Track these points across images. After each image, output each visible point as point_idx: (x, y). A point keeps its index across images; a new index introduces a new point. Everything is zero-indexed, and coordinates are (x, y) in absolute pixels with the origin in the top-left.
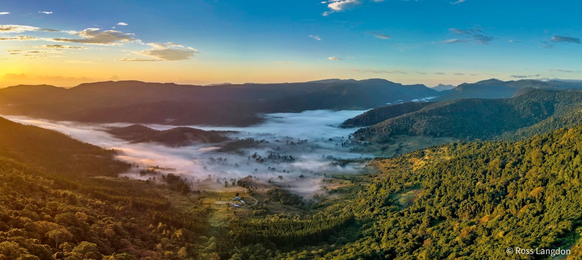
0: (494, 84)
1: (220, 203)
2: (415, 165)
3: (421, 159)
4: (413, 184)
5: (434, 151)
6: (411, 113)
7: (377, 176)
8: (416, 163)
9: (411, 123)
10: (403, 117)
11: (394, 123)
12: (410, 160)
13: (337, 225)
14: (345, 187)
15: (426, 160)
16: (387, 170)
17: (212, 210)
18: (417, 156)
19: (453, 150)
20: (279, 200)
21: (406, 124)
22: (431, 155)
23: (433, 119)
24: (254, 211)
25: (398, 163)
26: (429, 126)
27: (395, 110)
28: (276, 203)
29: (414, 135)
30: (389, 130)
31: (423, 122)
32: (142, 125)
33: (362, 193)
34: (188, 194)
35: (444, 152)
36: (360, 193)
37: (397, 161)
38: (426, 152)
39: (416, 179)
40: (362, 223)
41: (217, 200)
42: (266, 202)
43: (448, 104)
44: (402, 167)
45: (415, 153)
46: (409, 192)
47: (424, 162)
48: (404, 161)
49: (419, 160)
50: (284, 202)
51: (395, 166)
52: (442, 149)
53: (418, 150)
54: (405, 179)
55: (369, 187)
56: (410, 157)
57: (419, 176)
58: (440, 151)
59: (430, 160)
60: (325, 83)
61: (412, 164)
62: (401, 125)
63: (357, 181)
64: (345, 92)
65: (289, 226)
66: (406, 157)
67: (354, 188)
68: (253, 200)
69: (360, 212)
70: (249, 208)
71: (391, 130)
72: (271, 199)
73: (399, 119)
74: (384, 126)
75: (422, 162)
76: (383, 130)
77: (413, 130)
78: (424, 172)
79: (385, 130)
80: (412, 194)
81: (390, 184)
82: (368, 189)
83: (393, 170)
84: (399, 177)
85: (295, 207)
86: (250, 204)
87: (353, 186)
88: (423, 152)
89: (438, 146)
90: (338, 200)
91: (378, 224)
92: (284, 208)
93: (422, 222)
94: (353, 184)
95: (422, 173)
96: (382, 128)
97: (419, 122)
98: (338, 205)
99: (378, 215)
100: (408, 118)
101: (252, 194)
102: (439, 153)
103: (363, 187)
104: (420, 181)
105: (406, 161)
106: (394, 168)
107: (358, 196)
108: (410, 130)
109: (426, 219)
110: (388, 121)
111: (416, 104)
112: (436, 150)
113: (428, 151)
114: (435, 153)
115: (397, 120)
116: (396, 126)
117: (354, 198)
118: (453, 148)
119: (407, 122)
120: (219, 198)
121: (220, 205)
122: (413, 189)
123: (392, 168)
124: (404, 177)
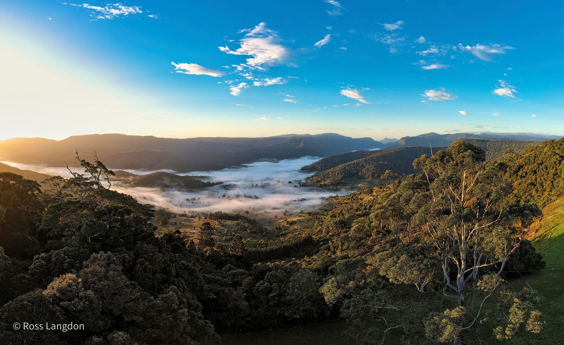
0: (433, 137)
1: (194, 231)
2: (364, 200)
3: (370, 195)
4: (363, 212)
5: (381, 188)
6: (361, 160)
7: (331, 210)
8: (365, 199)
9: (361, 167)
10: (354, 163)
11: (346, 167)
12: (360, 197)
13: (297, 243)
14: (303, 219)
15: (374, 196)
16: (340, 205)
17: (187, 237)
18: (366, 193)
19: (398, 186)
20: (246, 230)
21: (357, 169)
22: (378, 191)
23: (380, 164)
24: (224, 238)
25: (349, 199)
26: (377, 171)
27: (347, 157)
28: (244, 232)
29: (363, 178)
30: (342, 174)
31: (371, 167)
32: (124, 170)
33: (318, 223)
34: (167, 225)
35: (390, 189)
36: (316, 223)
37: (348, 198)
38: (374, 189)
39: (365, 209)
40: (318, 242)
41: (192, 229)
42: (235, 231)
43: (393, 151)
44: (353, 202)
45: (364, 190)
46: (360, 219)
47: (372, 198)
48: (355, 198)
49: (368, 196)
50: (250, 231)
51: (347, 202)
52: (389, 186)
53: (367, 188)
54: (356, 210)
55: (325, 218)
56: (360, 194)
57: (368, 206)
58: (387, 188)
59: (378, 196)
60: (284, 137)
61: (362, 199)
62: (352, 169)
63: (313, 215)
64: (301, 145)
65: (256, 245)
66: (357, 194)
67: (311, 220)
68: (224, 230)
69: (317, 235)
70: (220, 236)
71: (343, 173)
72: (238, 229)
73: (350, 164)
74: (337, 170)
75: (371, 197)
76: (336, 174)
77: (363, 174)
78: (373, 203)
79: (338, 174)
80: (362, 220)
81: (343, 214)
82: (324, 220)
83: (345, 205)
84: (350, 209)
85: (260, 235)
86: (220, 233)
87: (310, 218)
88: (372, 190)
89: (385, 184)
90: (297, 229)
91: (333, 242)
92: (251, 236)
93: (371, 235)
94: (311, 217)
95: (370, 204)
96: (335, 172)
97: (367, 167)
98: (297, 233)
99: (333, 236)
100: (358, 164)
101: (222, 225)
102: (385, 189)
103: (319, 218)
104: (369, 210)
105: (357, 197)
106: (346, 203)
107: (315, 226)
108: (360, 174)
109: (375, 233)
110: (341, 166)
111: (365, 153)
112: (383, 187)
113: (376, 188)
114: (382, 190)
115: (348, 165)
116: (347, 170)
117: (311, 228)
118: (398, 184)
119: (357, 167)
120: (193, 228)
121: (194, 233)
122: (363, 216)
123: (344, 203)
124: (355, 208)
